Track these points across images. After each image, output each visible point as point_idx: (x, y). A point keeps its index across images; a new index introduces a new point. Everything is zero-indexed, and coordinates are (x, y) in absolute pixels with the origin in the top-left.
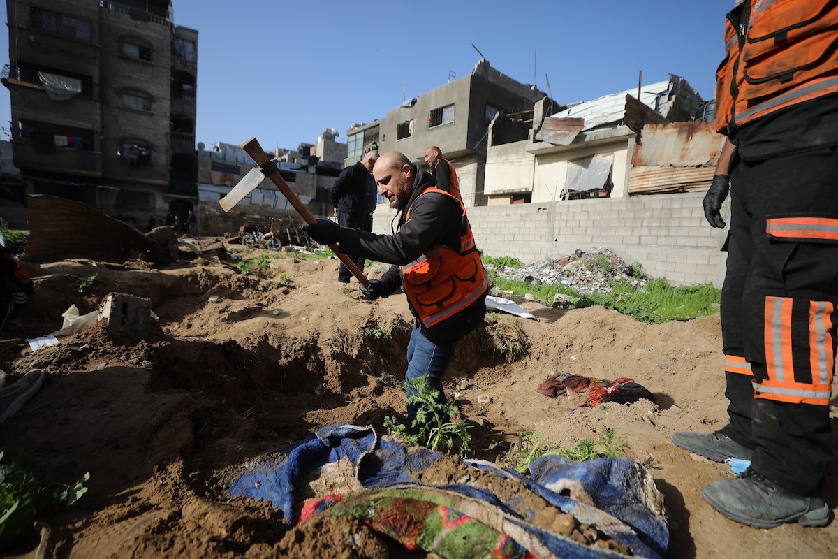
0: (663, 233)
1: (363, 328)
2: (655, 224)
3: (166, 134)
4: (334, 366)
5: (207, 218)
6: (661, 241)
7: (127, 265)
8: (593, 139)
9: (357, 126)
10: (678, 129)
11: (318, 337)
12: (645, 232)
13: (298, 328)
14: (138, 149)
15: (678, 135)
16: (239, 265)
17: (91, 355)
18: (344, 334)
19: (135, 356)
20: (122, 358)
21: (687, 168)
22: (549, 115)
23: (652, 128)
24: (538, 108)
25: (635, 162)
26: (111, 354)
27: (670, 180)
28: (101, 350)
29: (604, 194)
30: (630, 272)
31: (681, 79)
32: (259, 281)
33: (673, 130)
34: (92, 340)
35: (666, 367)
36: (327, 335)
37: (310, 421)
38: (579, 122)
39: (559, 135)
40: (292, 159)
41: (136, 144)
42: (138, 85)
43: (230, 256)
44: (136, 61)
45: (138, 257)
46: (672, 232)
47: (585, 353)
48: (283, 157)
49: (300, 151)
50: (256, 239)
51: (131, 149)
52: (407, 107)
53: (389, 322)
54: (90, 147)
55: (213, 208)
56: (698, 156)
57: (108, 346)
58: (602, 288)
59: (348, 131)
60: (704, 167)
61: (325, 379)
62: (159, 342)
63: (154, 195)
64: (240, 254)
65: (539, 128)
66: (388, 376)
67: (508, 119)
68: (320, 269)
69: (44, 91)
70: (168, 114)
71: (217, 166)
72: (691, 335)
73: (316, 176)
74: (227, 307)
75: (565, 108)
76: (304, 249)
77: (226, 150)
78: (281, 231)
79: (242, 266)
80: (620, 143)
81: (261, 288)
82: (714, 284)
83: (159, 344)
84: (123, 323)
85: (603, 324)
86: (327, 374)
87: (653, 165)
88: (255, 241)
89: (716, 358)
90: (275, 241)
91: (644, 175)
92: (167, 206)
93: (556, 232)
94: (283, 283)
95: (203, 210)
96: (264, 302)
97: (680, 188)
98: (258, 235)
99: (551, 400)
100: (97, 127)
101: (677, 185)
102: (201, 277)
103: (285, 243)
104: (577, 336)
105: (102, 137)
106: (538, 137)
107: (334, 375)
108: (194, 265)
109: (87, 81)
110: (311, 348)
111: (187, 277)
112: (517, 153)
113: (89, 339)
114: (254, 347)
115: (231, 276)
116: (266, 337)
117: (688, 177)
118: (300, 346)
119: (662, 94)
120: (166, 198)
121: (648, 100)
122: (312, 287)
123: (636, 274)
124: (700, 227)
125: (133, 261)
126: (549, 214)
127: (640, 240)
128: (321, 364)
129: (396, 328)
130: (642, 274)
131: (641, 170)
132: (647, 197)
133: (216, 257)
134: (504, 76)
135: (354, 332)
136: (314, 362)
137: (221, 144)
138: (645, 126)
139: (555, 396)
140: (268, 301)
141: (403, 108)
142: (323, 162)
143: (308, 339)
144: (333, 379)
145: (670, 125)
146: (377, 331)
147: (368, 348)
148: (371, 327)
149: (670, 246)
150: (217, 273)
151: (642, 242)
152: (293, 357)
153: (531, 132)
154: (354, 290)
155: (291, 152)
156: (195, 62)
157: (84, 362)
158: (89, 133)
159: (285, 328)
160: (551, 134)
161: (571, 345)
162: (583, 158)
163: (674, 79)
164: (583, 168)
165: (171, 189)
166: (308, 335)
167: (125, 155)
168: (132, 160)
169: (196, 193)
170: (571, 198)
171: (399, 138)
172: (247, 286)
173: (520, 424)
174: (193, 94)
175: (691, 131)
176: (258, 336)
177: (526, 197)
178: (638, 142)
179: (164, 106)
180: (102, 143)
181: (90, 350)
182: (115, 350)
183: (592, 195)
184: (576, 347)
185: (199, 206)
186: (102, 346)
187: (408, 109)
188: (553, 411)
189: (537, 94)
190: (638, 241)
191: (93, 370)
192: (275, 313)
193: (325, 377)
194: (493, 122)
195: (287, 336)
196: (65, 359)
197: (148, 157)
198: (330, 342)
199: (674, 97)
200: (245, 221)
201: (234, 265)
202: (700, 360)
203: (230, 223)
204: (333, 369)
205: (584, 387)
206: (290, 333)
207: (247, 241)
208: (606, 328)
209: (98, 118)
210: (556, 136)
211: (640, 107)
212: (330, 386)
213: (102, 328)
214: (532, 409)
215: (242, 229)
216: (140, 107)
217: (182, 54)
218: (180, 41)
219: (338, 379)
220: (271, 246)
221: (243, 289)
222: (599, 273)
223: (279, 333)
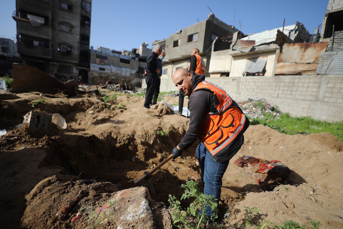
0: (289, 93)
1: (156, 131)
2: (286, 89)
3: (78, 42)
4: (142, 148)
5: (93, 78)
6: (288, 96)
7: (57, 95)
8: (259, 50)
9: (156, 41)
10: (300, 46)
11: (135, 134)
12: (281, 92)
13: (126, 129)
14: (66, 48)
15: (300, 49)
16: (104, 98)
17: (18, 142)
18: (147, 133)
19: (41, 143)
20: (34, 144)
21: (303, 64)
22: (240, 39)
23: (288, 45)
24: (235, 35)
25: (279, 60)
26: (29, 142)
27: (294, 69)
28: (23, 140)
29: (262, 74)
30: (273, 109)
31: (301, 24)
32: (111, 105)
33: (298, 46)
34: (19, 134)
35: (295, 156)
36: (139, 133)
37: (129, 177)
38: (253, 42)
39: (244, 47)
40: (129, 54)
41: (66, 45)
42: (67, 21)
43: (100, 94)
44: (66, 11)
45: (61, 92)
46: (294, 93)
47: (255, 146)
48: (125, 54)
49: (132, 51)
50: (113, 87)
51: (64, 48)
52: (178, 33)
53: (168, 128)
54: (47, 46)
55: (96, 73)
56: (309, 59)
57: (27, 138)
58: (260, 116)
59: (153, 43)
60: (311, 64)
61: (137, 154)
62: (55, 136)
63: (72, 67)
64: (105, 93)
65: (235, 44)
66: (166, 153)
67: (221, 40)
68: (138, 101)
69: (29, 22)
70: (79, 33)
71: (98, 56)
72: (309, 142)
73: (138, 62)
74: (96, 116)
75: (247, 36)
76: (132, 92)
77: (102, 50)
78: (123, 84)
79: (105, 98)
80: (273, 52)
81: (112, 109)
82: (312, 117)
83: (55, 137)
84: (37, 126)
85: (264, 133)
86: (138, 151)
87: (287, 62)
88: (112, 88)
89: (323, 154)
90: (120, 88)
91: (282, 67)
92: (77, 72)
93: (240, 90)
94: (121, 107)
95: (92, 74)
96: (112, 115)
97: (299, 73)
98: (113, 85)
99: (240, 168)
100: (50, 38)
101: (298, 72)
102: (86, 102)
103: (124, 89)
104: (252, 138)
105: (52, 42)
106: (234, 48)
107: (141, 152)
108: (84, 97)
109: (46, 19)
110: (131, 139)
111: (80, 102)
112: (224, 55)
113: (18, 134)
114: (104, 138)
115: (99, 102)
116: (111, 133)
117: (303, 68)
118: (126, 138)
119: (292, 31)
120: (77, 69)
121: (286, 33)
122: (134, 110)
123: (275, 110)
124: (307, 91)
125: (59, 94)
126: (237, 82)
127: (278, 95)
128: (136, 147)
129: (171, 131)
130: (278, 111)
131: (281, 64)
132: (283, 76)
133: (94, 94)
134: (221, 21)
135: (152, 132)
136: (132, 146)
137: (100, 47)
138: (285, 44)
139: (243, 166)
140: (114, 115)
141: (176, 34)
142: (142, 56)
143: (130, 135)
144: (141, 154)
145: (296, 44)
146: (162, 132)
147: (158, 140)
148: (159, 130)
149: (292, 99)
150: (93, 101)
151: (279, 96)
152: (123, 143)
153: (231, 46)
154: (152, 112)
155: (129, 52)
156: (90, 12)
157: (14, 146)
158: (47, 40)
159: (120, 128)
160: (240, 47)
161: (249, 142)
162: (253, 58)
163: (298, 24)
164: (253, 63)
165: (79, 65)
166: (130, 133)
167: (61, 50)
168: (64, 52)
169: (89, 67)
170: (247, 75)
171: (174, 47)
172: (106, 107)
173: (227, 180)
174: (89, 25)
175: (307, 47)
176: (107, 132)
177: (227, 74)
178: (281, 51)
179: (77, 30)
180: (52, 45)
181: (17, 140)
182: (31, 140)
183: (256, 74)
184: (251, 143)
185: (90, 72)
186: (24, 137)
187: (178, 35)
188: (242, 174)
189: (235, 30)
190: (277, 96)
191: (17, 150)
192: (116, 121)
193: (137, 153)
194: (215, 41)
195: (120, 133)
196: (3, 144)
197: (70, 51)
198: (140, 136)
199: (297, 32)
200: (109, 79)
201: (102, 98)
202: (314, 155)
203: (103, 80)
204: (141, 149)
205: (257, 163)
206: (122, 131)
207: (109, 88)
208: (266, 135)
209: (51, 34)
210: (242, 48)
211: (283, 35)
212: (139, 157)
213: (26, 128)
214: (232, 172)
215: (107, 83)
216: (68, 30)
217: (85, 8)
218: (85, 3)
219: (143, 154)
220: (119, 90)
221: (104, 109)
222: (259, 109)
223: (117, 131)
